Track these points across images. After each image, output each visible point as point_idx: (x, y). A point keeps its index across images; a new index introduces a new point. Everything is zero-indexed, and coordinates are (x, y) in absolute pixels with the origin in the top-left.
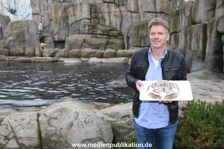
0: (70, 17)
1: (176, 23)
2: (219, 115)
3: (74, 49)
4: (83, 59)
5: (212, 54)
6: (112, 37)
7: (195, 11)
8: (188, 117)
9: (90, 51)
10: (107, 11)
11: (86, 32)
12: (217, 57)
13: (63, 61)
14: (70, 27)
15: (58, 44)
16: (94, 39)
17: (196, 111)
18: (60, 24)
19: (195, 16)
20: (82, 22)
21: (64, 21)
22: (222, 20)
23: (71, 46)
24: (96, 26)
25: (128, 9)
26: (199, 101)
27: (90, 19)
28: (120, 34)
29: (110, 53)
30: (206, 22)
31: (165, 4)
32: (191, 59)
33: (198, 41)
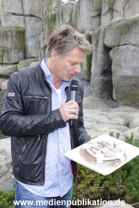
5: (99, 75)
7: (76, 17)
12: (106, 78)
22: (110, 31)
30: (91, 33)
31: (37, 4)
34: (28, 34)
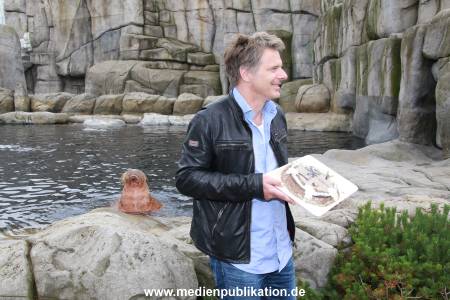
0: (97, 21)
1: (334, 37)
2: (423, 237)
3: (107, 93)
4: (127, 117)
5: (412, 105)
6: (193, 67)
7: (375, 10)
8: (359, 242)
9: (143, 99)
10: (182, 8)
11: (135, 54)
12: (424, 111)
13: (82, 122)
14: (96, 43)
15: (68, 82)
16: (153, 72)
17: (374, 229)
18: (72, 36)
19: (375, 22)
20: (124, 32)
21: (82, 29)
22: (434, 31)
23: (100, 86)
24: (156, 41)
25: (229, 5)
26: (382, 206)
27: (143, 26)
28: (211, 60)
29: (188, 103)
30: (400, 35)
32: (368, 115)
33: (381, 76)
34: (296, 41)
